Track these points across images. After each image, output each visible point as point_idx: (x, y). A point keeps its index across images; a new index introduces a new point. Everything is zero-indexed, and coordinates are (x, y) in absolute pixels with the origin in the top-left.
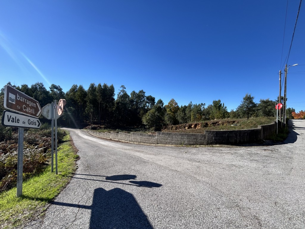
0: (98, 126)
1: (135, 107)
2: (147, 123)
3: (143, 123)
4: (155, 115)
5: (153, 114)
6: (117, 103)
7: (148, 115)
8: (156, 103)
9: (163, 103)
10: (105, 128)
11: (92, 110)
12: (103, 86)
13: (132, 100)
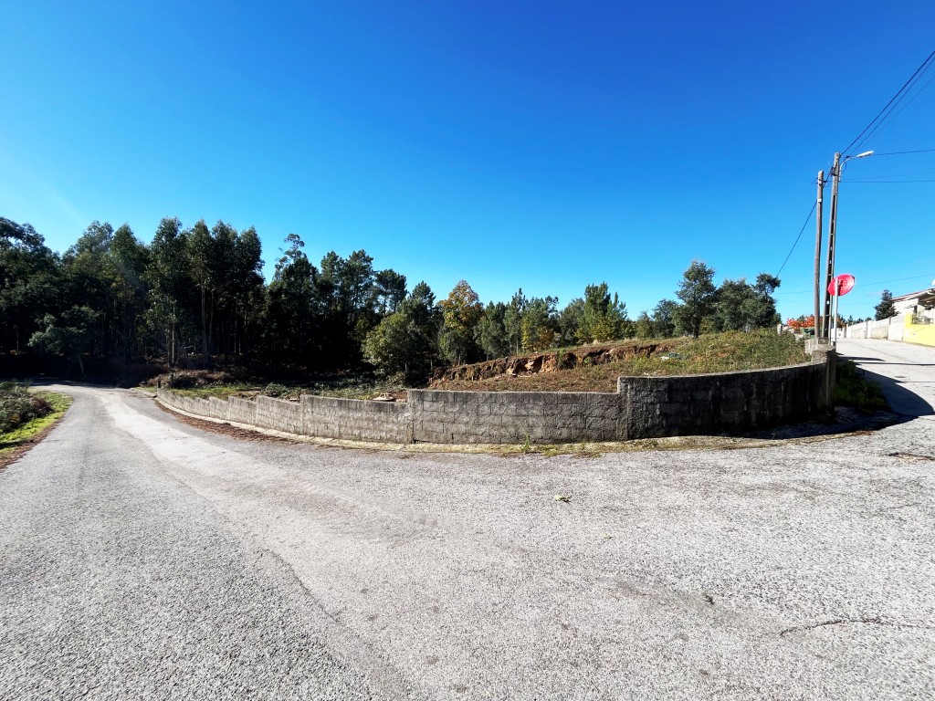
0: (201, 376)
1: (339, 308)
2: (379, 360)
3: (367, 358)
4: (406, 332)
5: (401, 327)
6: (271, 292)
7: (384, 332)
8: (408, 295)
9: (432, 294)
10: (226, 381)
11: (173, 317)
12: (215, 231)
13: (327, 282)
